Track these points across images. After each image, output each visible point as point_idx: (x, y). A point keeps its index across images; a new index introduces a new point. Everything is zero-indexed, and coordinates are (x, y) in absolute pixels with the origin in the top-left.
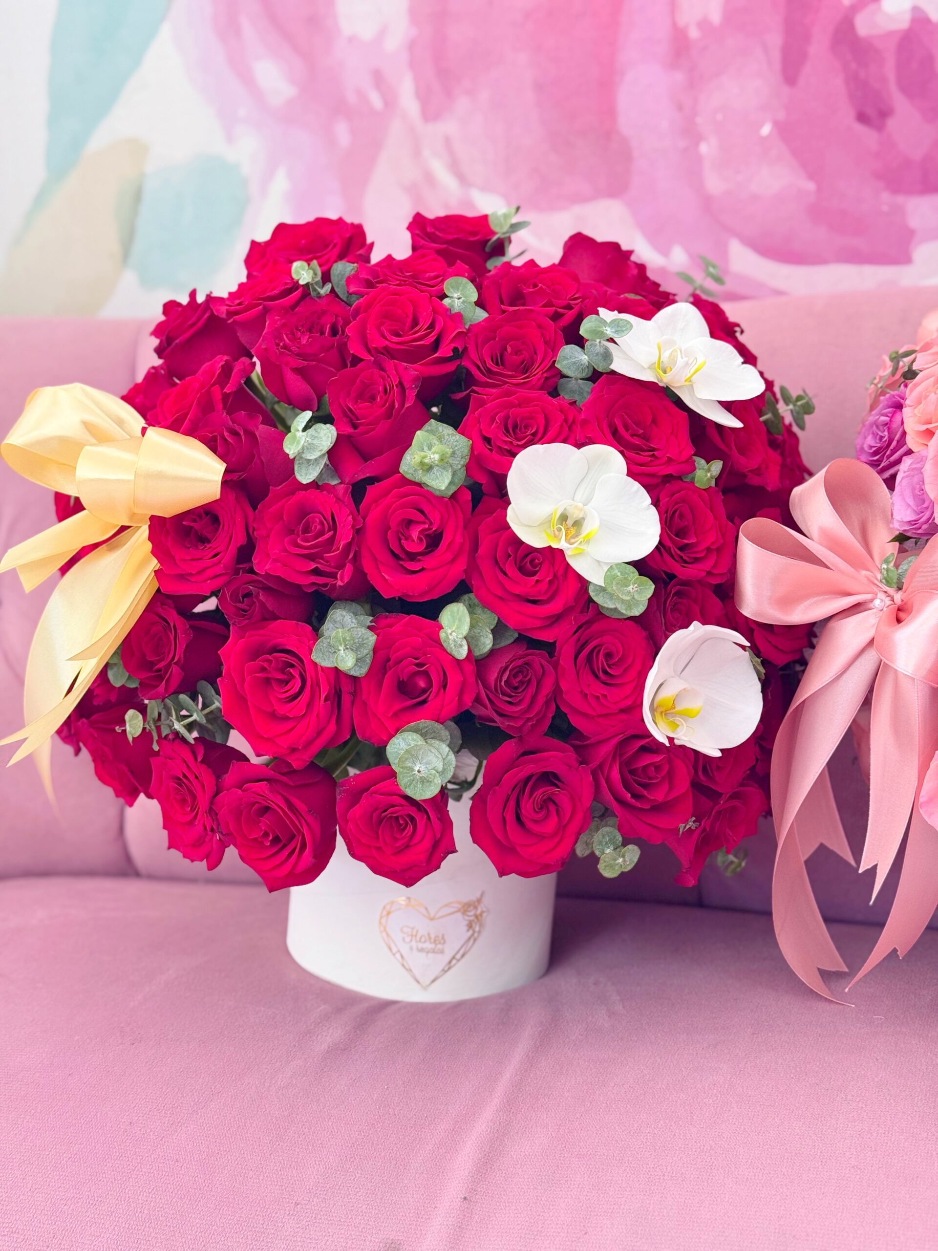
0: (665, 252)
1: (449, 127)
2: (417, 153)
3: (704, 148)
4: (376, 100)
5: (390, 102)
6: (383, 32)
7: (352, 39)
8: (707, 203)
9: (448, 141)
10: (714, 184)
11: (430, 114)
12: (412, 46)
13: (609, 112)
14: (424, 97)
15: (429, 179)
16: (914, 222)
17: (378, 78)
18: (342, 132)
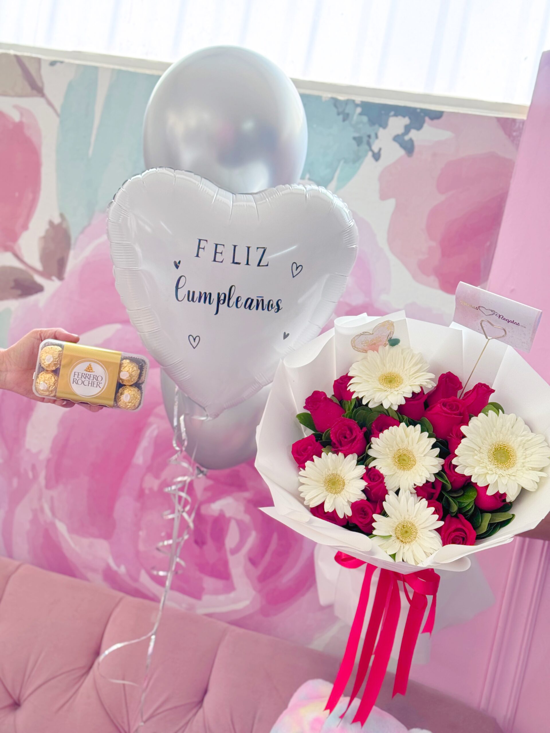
0: (118, 566)
1: (54, 493)
2: (40, 499)
3: (141, 533)
4: (30, 475)
5: (36, 477)
6: (40, 452)
7: (28, 451)
8: (137, 553)
9: (52, 498)
10: (141, 547)
11: (48, 486)
12: (49, 461)
13: (111, 509)
14: (48, 479)
15: (42, 509)
16: (205, 585)
17: (34, 468)
18: (15, 482)
